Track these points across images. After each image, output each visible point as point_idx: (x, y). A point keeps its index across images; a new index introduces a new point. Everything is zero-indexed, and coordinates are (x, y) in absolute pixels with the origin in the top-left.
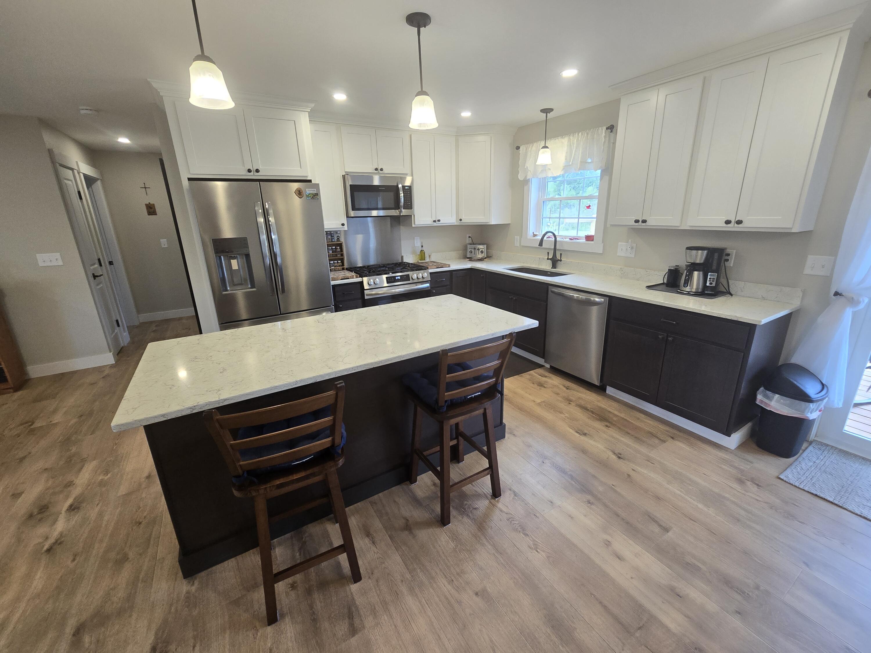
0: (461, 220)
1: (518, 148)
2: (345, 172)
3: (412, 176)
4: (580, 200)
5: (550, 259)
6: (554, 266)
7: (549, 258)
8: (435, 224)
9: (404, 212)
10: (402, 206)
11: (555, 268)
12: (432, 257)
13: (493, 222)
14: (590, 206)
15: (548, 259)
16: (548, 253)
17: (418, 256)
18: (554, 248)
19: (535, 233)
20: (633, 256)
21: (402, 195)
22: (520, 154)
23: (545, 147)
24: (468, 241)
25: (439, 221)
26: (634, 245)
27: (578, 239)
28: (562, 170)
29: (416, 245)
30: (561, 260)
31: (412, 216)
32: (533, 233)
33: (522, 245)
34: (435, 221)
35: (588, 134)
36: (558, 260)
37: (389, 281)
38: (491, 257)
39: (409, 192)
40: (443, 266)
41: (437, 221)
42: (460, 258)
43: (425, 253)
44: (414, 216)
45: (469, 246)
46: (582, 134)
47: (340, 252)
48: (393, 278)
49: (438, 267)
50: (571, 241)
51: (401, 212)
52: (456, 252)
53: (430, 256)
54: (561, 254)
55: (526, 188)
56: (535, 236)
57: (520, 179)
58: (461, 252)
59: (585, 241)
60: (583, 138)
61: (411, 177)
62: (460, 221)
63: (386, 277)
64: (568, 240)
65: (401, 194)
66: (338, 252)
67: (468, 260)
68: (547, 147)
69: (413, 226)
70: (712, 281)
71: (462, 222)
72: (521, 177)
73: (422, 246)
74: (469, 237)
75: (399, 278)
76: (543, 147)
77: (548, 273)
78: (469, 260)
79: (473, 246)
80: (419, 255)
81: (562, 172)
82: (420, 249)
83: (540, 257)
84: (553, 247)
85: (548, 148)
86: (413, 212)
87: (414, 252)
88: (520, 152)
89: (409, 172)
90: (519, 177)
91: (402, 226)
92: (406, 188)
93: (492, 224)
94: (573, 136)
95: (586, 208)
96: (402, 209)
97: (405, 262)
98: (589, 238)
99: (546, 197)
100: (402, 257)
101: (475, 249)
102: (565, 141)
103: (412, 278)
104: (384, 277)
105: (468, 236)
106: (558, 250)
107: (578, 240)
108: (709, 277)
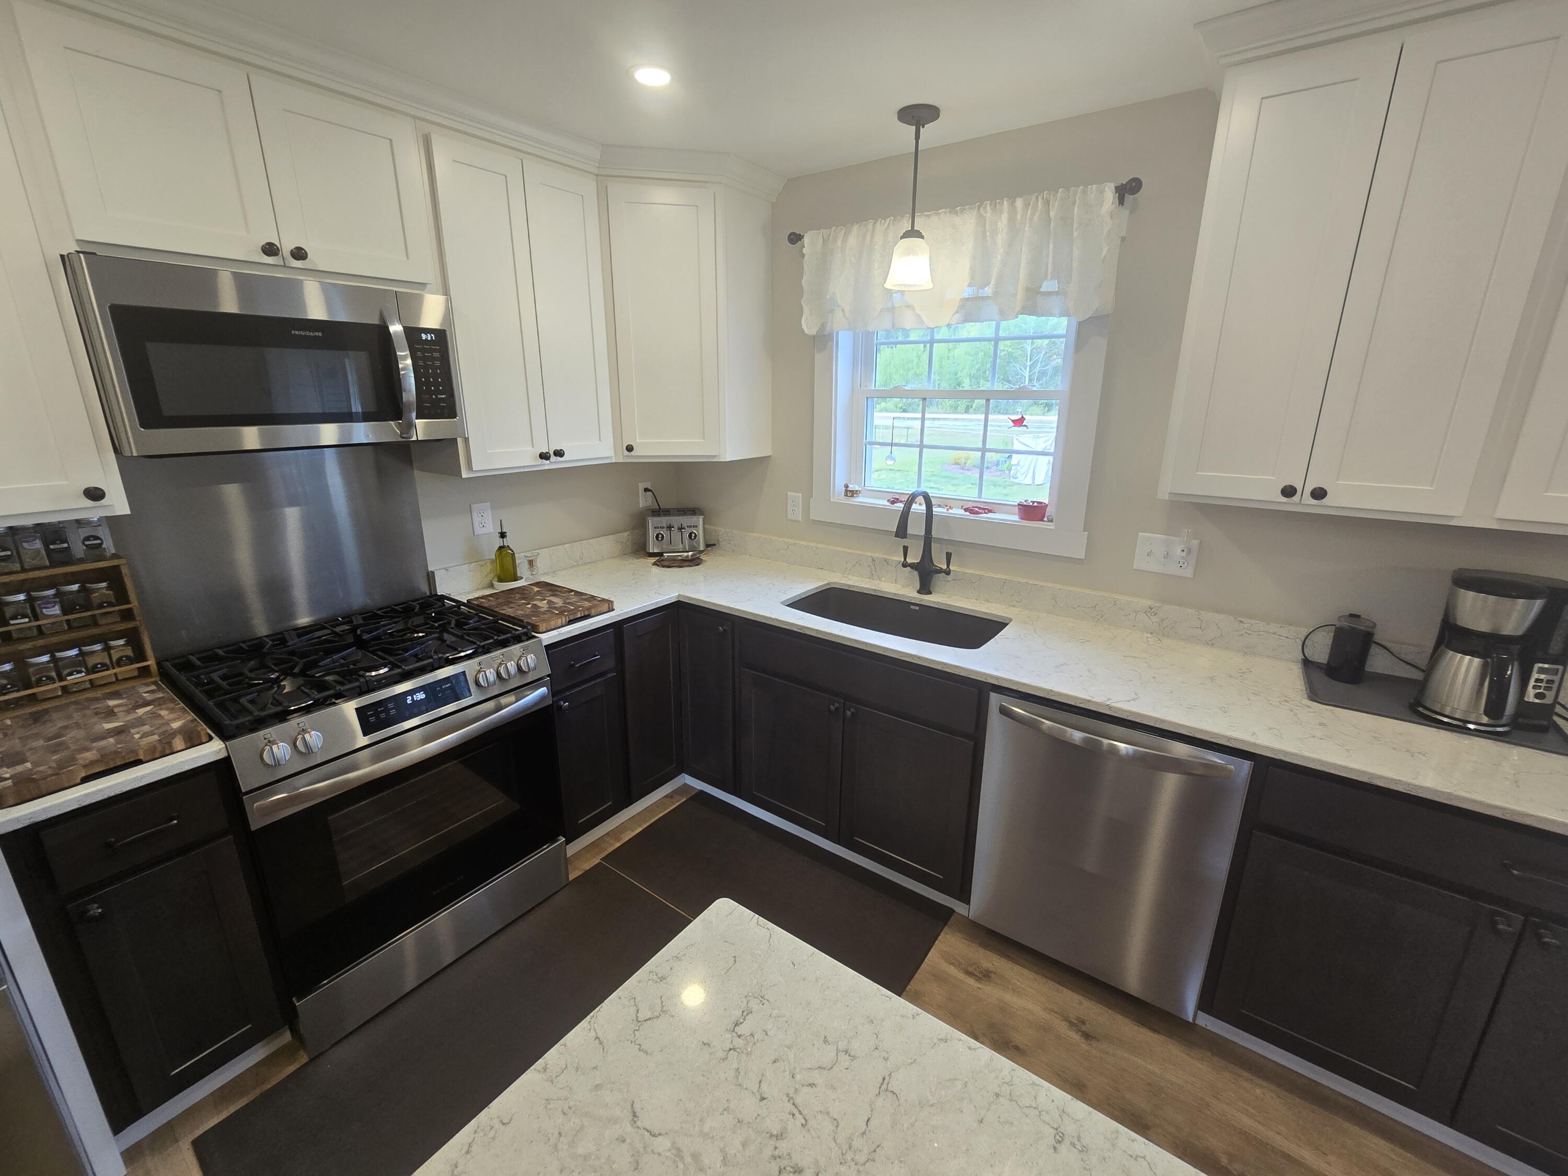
0: (630, 448)
1: (795, 238)
2: (79, 241)
3: (446, 292)
4: (988, 400)
5: (912, 566)
6: (925, 588)
7: (909, 560)
8: (546, 465)
9: (422, 428)
10: (410, 404)
11: (930, 593)
12: (540, 564)
13: (729, 456)
14: (1022, 419)
15: (905, 565)
16: (905, 549)
17: (489, 566)
18: (925, 538)
19: (851, 487)
20: (1188, 573)
21: (406, 363)
22: (806, 258)
23: (913, 233)
24: (644, 501)
25: (559, 453)
26: (1195, 543)
27: (990, 511)
28: (957, 312)
29: (479, 530)
30: (948, 572)
31: (459, 440)
32: (847, 486)
33: (811, 518)
34: (544, 456)
35: (1047, 203)
36: (940, 571)
37: (372, 719)
38: (715, 545)
39: (436, 355)
40: (589, 609)
41: (552, 453)
42: (624, 554)
43: (513, 554)
44: (466, 440)
45: (652, 522)
46: (1027, 205)
47: (110, 604)
48: (391, 705)
49: (572, 617)
50: (972, 517)
51: (410, 426)
52: (611, 537)
53: (531, 563)
54: (949, 556)
55: (819, 358)
56: (852, 496)
57: (806, 332)
58: (626, 534)
59: (1016, 518)
60: (1033, 215)
61: (445, 297)
62: (626, 453)
63: (357, 710)
64: (958, 512)
65: (404, 358)
66: (101, 606)
67: (653, 560)
68: (919, 235)
69: (464, 476)
70: (1546, 688)
71: (632, 453)
72: (809, 325)
73: (503, 535)
74: (646, 490)
75: (421, 696)
76: (907, 235)
77: (912, 607)
78: (655, 564)
79: (664, 521)
80: (492, 561)
81: (957, 315)
82: (498, 542)
83: (876, 555)
84: (922, 533)
85: (922, 237)
86: (462, 426)
87: (473, 555)
88: (805, 251)
89: (429, 274)
90: (804, 327)
91: (422, 469)
92: (424, 336)
93: (728, 458)
94: (994, 208)
95: (1011, 424)
96: (414, 415)
97: (443, 597)
98: (1032, 512)
99: (873, 388)
100: (430, 577)
101: (670, 527)
102: (967, 222)
103: (477, 683)
104: (349, 708)
105: (641, 486)
106: (940, 541)
107: (990, 515)
108: (1535, 676)
